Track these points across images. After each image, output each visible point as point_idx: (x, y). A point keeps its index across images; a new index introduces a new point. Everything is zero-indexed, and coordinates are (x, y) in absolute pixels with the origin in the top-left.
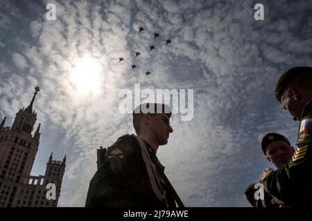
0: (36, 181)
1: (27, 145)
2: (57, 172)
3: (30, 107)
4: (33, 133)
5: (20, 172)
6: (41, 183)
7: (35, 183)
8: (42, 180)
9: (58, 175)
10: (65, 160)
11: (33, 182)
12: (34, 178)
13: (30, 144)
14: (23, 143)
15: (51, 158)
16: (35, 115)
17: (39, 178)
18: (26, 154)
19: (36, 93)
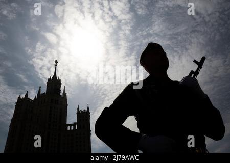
0: (72, 127)
3: (55, 75)
4: (61, 94)
5: (60, 123)
6: (76, 128)
7: (72, 129)
8: (76, 126)
9: (86, 119)
10: (88, 108)
11: (70, 128)
12: (70, 125)
13: (61, 102)
14: (56, 102)
15: (78, 109)
16: (59, 81)
17: (74, 124)
18: (61, 110)
19: (56, 65)
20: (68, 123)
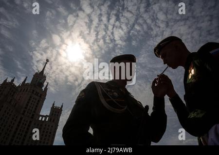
1: (39, 95)
2: (57, 114)
3: (43, 71)
4: (43, 88)
5: (34, 112)
6: (47, 120)
7: (43, 119)
8: (48, 118)
9: (58, 115)
10: (62, 106)
12: (43, 116)
13: (41, 95)
14: (37, 94)
15: (54, 104)
16: (45, 77)
17: (46, 117)
18: (39, 101)
19: (46, 63)
20: (41, 114)
